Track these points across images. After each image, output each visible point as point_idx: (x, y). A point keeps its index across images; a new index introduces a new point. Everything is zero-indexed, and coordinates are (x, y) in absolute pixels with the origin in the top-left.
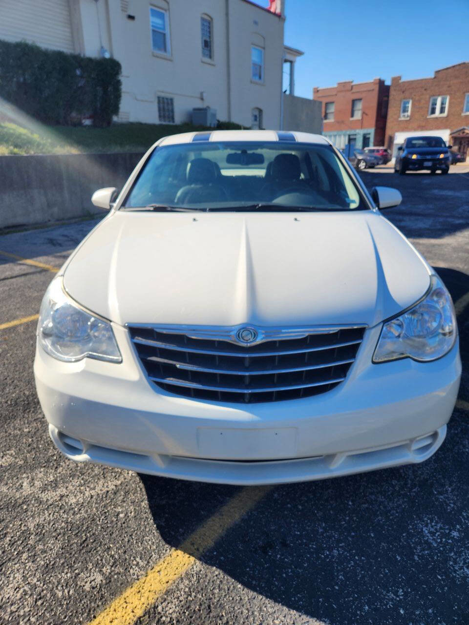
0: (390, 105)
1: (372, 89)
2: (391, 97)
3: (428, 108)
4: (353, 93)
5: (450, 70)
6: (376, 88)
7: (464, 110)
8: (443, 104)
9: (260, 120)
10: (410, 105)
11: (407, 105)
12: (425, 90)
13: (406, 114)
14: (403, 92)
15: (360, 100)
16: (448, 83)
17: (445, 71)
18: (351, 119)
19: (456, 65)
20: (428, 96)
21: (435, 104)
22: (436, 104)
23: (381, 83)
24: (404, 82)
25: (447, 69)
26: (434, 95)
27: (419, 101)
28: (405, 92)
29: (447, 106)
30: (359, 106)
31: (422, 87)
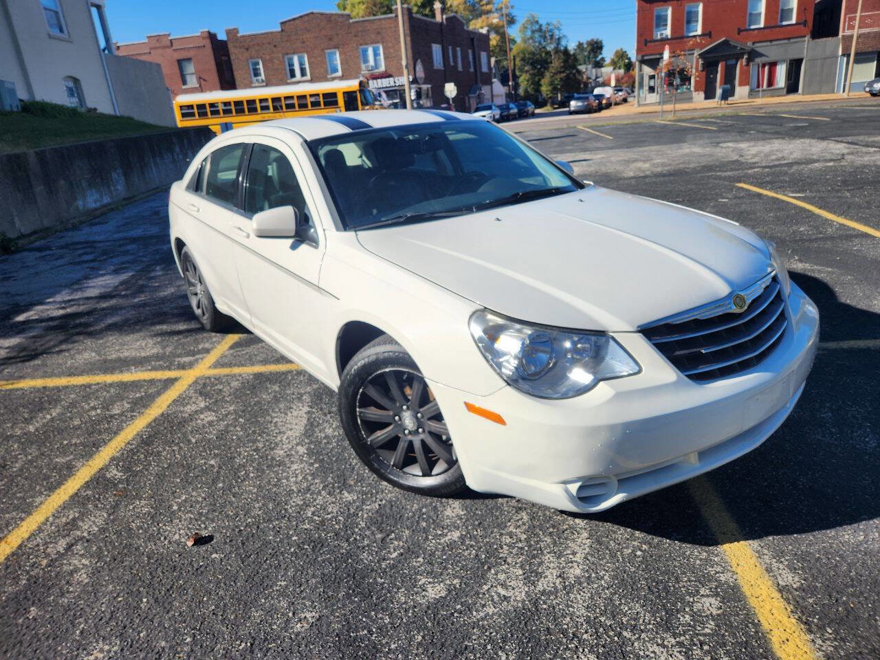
0: (234, 67)
1: (202, 45)
2: (233, 57)
3: (285, 69)
4: (174, 50)
5: (297, 22)
6: (207, 43)
7: (329, 71)
8: (301, 64)
9: (78, 94)
10: (261, 66)
11: (258, 67)
12: (275, 46)
13: (259, 78)
14: (247, 49)
15: (189, 59)
16: (301, 37)
17: (292, 22)
18: (184, 87)
19: (305, 15)
20: (280, 55)
21: (291, 65)
22: (293, 65)
23: (212, 37)
24: (243, 36)
25: (294, 19)
26: (287, 54)
27: (271, 61)
28: (250, 50)
29: (307, 66)
30: (190, 68)
31: (269, 43)
